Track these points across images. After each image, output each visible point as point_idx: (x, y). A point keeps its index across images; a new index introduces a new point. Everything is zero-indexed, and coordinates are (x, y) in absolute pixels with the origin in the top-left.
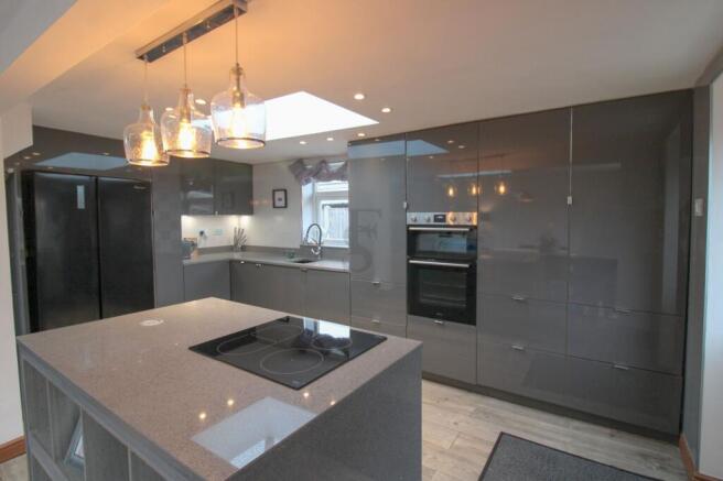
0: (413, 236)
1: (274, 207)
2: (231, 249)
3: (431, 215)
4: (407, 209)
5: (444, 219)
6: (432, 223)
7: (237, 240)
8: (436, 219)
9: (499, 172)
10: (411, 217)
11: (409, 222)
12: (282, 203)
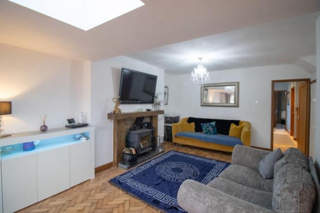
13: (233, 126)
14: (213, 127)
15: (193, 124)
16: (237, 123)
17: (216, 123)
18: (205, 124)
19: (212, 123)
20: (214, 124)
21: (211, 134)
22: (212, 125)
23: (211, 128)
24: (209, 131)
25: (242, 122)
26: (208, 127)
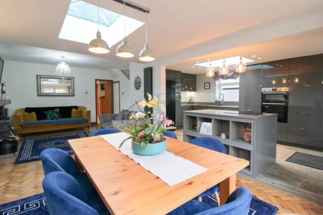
0: (264, 96)
1: (205, 89)
2: (189, 103)
3: (271, 89)
4: (262, 87)
5: (276, 90)
6: (271, 91)
7: (190, 100)
8: (273, 90)
9: (296, 74)
10: (263, 90)
11: (263, 91)
12: (208, 87)
13: (74, 110)
14: (57, 113)
15: (34, 113)
16: (76, 107)
17: (59, 110)
18: (48, 112)
19: (55, 110)
20: (58, 110)
21: (57, 119)
22: (56, 112)
23: (56, 115)
24: (55, 117)
25: (79, 107)
26: (53, 114)
